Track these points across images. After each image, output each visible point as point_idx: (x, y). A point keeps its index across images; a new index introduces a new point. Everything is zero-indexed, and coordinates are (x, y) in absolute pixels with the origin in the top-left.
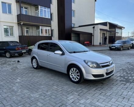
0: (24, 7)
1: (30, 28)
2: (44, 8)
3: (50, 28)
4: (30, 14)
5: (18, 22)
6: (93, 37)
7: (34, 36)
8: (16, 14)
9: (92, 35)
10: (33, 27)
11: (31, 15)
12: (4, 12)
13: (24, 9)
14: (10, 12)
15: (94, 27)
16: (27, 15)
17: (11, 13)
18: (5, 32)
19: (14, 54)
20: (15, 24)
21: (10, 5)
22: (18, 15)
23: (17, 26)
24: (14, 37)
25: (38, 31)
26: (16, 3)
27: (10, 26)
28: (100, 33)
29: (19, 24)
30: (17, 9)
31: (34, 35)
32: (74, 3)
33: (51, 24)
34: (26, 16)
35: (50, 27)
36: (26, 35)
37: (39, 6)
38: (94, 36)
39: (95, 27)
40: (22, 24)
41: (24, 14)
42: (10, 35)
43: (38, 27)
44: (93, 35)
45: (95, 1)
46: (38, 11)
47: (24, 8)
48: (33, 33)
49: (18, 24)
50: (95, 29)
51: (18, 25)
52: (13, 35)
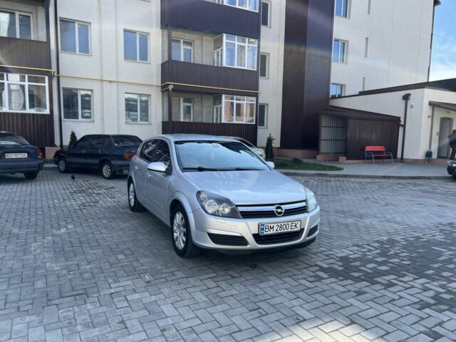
0: (182, 41)
1: (196, 100)
2: (238, 41)
3: (254, 99)
4: (198, 61)
5: (162, 83)
6: (401, 130)
7: (205, 124)
8: (160, 62)
9: (399, 125)
10: (204, 96)
11: (200, 63)
12: (129, 55)
13: (183, 47)
14: (144, 57)
15: (406, 98)
16: (191, 63)
17: (147, 60)
18: (126, 110)
19: (121, 171)
20: (155, 88)
21: (144, 38)
22: (163, 65)
23: (160, 94)
24: (150, 124)
25: (217, 108)
26: (160, 31)
27: (141, 95)
28: (432, 117)
29: (164, 89)
30: (163, 46)
31: (204, 121)
32: (345, 15)
33: (257, 89)
34: (187, 65)
35: (256, 95)
36: (182, 120)
37: (225, 35)
38: (404, 126)
39: (411, 97)
40: (171, 87)
41: (182, 60)
42: (139, 119)
43: (217, 98)
44: (402, 123)
45: (436, 2)
46: (219, 50)
47: (184, 42)
48: (204, 115)
49: (162, 87)
50: (410, 103)
51: (163, 92)
52: (148, 121)
